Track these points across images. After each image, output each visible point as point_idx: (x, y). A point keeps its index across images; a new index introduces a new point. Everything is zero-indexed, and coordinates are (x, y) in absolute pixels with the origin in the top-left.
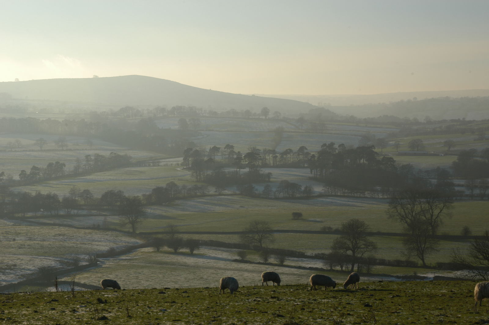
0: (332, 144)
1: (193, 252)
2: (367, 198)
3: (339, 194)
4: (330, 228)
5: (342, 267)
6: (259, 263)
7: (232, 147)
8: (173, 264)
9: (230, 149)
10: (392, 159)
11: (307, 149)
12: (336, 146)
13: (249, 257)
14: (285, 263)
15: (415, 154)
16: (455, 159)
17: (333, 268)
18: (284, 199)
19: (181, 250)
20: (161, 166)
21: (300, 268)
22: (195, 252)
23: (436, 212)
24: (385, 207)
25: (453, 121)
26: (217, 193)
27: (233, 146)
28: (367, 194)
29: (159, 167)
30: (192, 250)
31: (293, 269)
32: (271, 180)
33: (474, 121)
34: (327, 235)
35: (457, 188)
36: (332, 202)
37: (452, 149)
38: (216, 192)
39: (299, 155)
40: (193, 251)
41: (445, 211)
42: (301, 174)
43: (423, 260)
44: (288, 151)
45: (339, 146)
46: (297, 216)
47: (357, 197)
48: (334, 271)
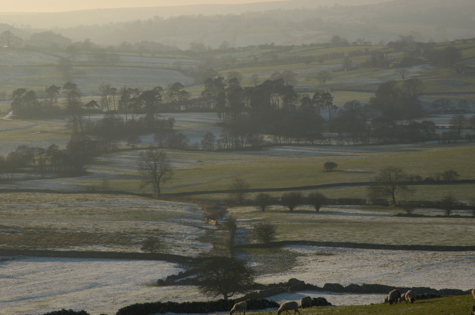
46: (330, 167)
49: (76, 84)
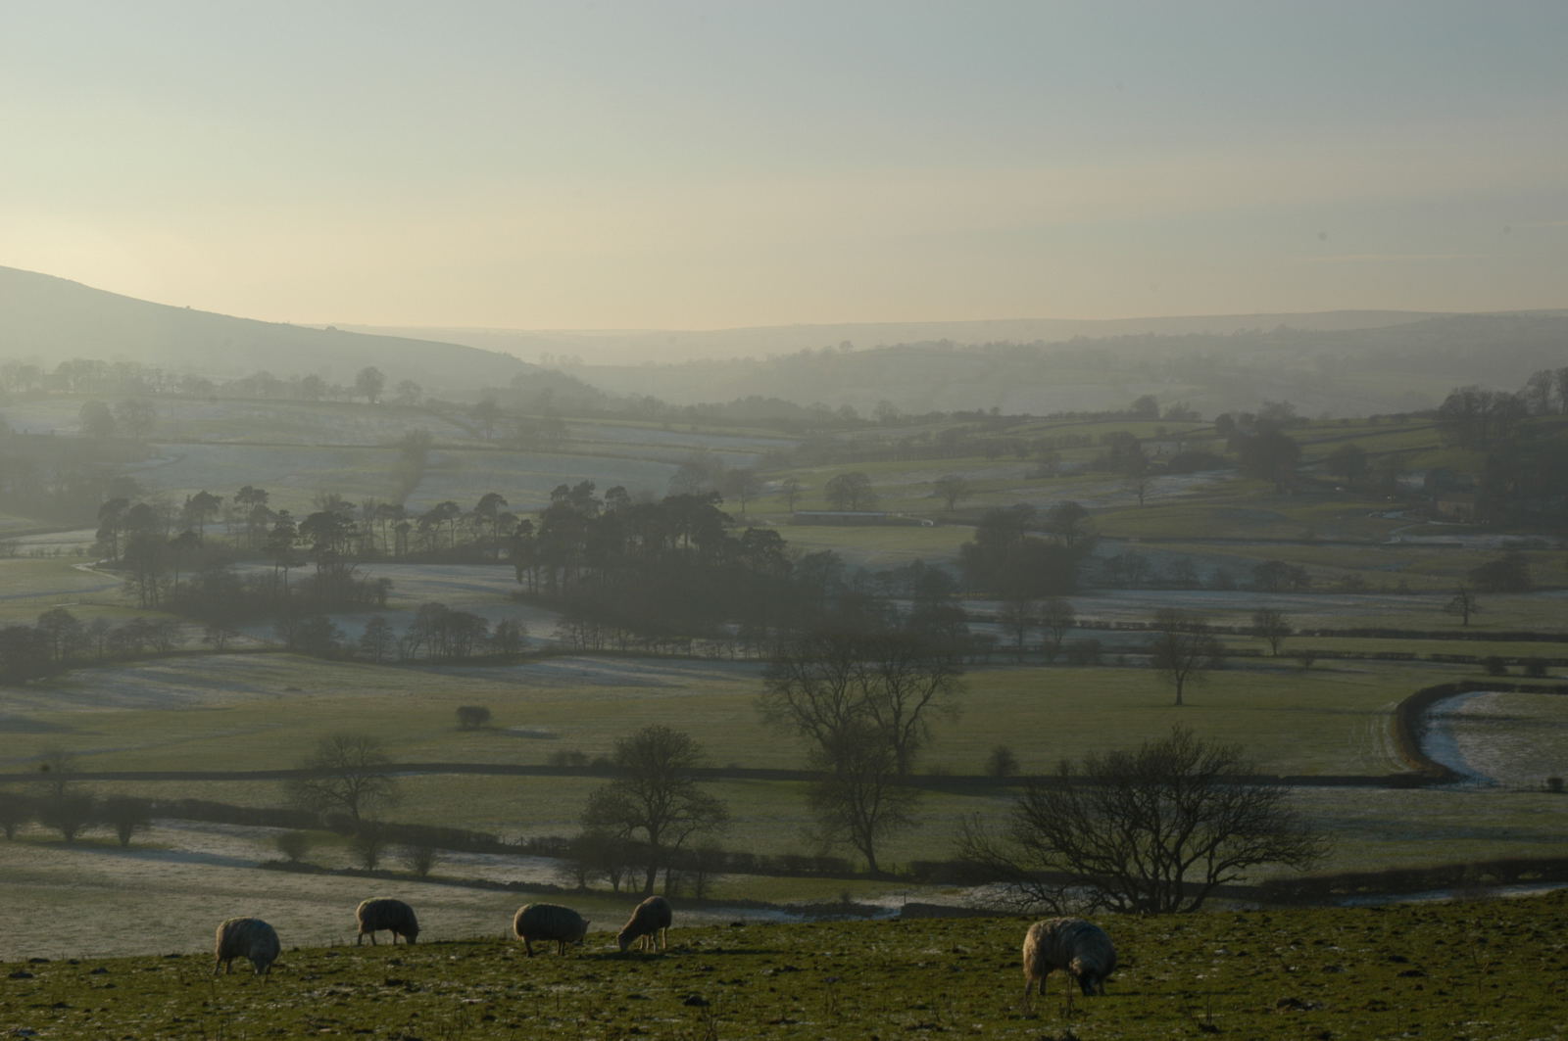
0: (587, 487)
1: (128, 840)
2: (696, 658)
3: (608, 647)
4: (577, 756)
5: (615, 881)
6: (349, 872)
7: (261, 495)
8: (60, 879)
9: (256, 503)
10: (775, 533)
11: (504, 503)
12: (599, 494)
13: (314, 854)
14: (434, 871)
15: (846, 522)
16: (968, 535)
17: (589, 885)
18: (434, 664)
19: (88, 835)
20: (23, 557)
21: (481, 884)
22: (134, 839)
23: (911, 703)
24: (752, 687)
25: (961, 416)
26: (210, 646)
27: (263, 491)
28: (697, 647)
29: (15, 561)
30: (125, 834)
31: (458, 891)
32: (390, 601)
33: (1025, 417)
34: (568, 779)
35: (974, 629)
36: (585, 674)
37: (960, 504)
38: (206, 640)
39: (479, 522)
40: (129, 836)
41: (937, 698)
42: (485, 584)
43: (870, 854)
44: (445, 508)
45: (610, 494)
46: (474, 718)
47: (666, 657)
48: (591, 893)
49: (266, 491)
